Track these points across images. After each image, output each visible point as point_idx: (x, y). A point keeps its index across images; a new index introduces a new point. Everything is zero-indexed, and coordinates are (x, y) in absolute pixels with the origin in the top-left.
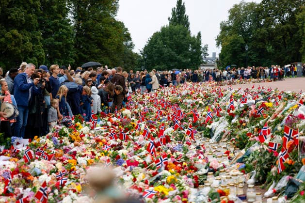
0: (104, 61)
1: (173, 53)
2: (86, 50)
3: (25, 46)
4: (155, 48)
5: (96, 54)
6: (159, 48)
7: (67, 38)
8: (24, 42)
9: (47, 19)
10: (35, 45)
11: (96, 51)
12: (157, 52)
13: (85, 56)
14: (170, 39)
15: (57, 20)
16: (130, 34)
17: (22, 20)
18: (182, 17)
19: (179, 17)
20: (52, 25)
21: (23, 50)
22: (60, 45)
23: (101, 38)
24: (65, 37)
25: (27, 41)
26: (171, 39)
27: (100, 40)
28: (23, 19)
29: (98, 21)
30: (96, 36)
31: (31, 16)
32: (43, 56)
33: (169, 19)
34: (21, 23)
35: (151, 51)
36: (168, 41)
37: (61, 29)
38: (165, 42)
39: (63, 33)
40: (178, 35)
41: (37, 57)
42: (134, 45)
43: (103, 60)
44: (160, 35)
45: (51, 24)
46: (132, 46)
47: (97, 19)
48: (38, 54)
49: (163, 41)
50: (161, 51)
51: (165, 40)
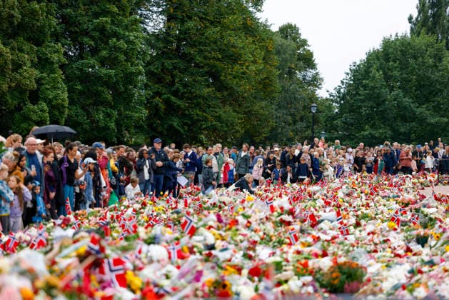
0: (223, 116)
1: (407, 101)
2: (182, 90)
3: (18, 76)
4: (365, 87)
5: (204, 98)
6: (374, 88)
7: (126, 61)
8: (18, 66)
9: (82, 15)
10: (44, 75)
11: (206, 91)
12: (369, 97)
13: (179, 103)
14: (402, 69)
15: (104, 19)
16: (311, 55)
17: (13, 16)
18: (440, 15)
19: (434, 16)
20: (94, 30)
21: (13, 85)
22: (110, 77)
23: (218, 63)
24: (122, 57)
25: (25, 64)
26: (404, 67)
27: (215, 66)
28: (16, 13)
29: (212, 23)
30: (205, 58)
31: (37, 6)
32: (63, 100)
33: (410, 19)
34: (11, 23)
35: (355, 95)
36: (396, 73)
37: (114, 40)
38: (390, 73)
39: (119, 49)
40: (420, 59)
41: (49, 102)
42: (322, 79)
43: (221, 113)
44: (378, 58)
45: (91, 27)
46: (316, 81)
47: (211, 18)
48: (51, 95)
49: (385, 73)
50: (379, 95)
51: (389, 69)
